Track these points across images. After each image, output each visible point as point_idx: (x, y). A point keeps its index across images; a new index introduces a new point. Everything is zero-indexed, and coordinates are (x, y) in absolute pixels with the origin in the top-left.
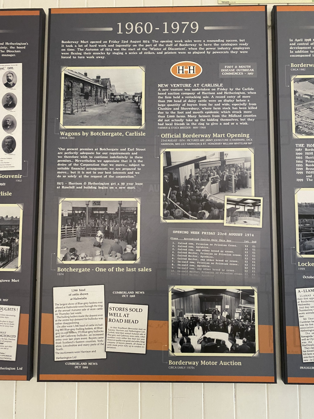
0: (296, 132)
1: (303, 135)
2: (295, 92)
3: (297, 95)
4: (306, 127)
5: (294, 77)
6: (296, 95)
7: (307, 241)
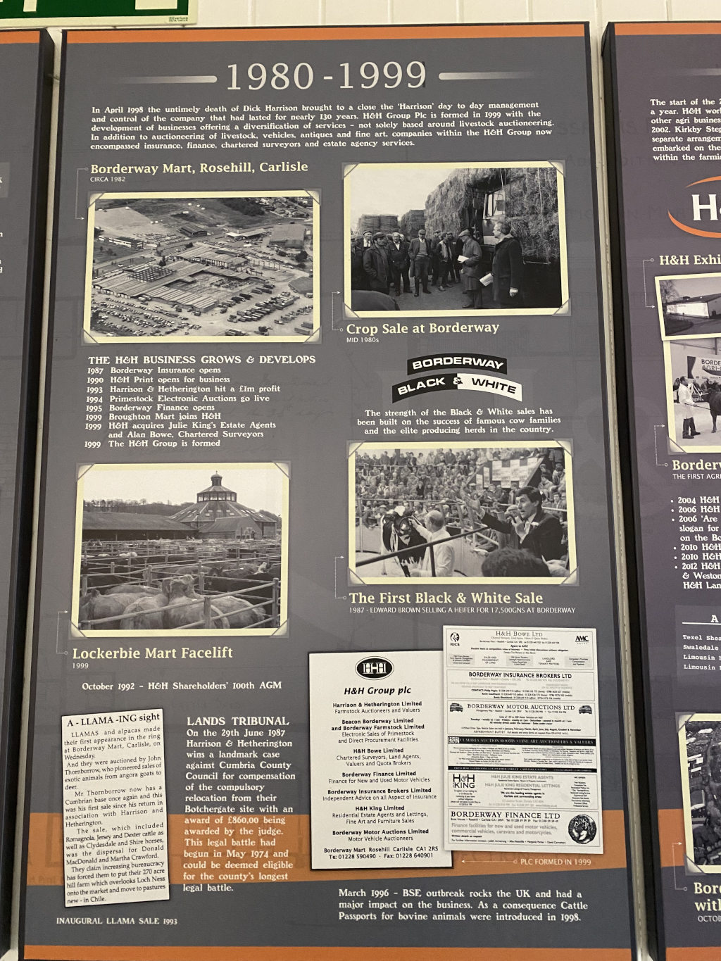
0: (91, 328)
1: (109, 334)
2: (97, 233)
3: (102, 238)
4: (117, 316)
5: (96, 198)
6: (99, 241)
7: (100, 595)
